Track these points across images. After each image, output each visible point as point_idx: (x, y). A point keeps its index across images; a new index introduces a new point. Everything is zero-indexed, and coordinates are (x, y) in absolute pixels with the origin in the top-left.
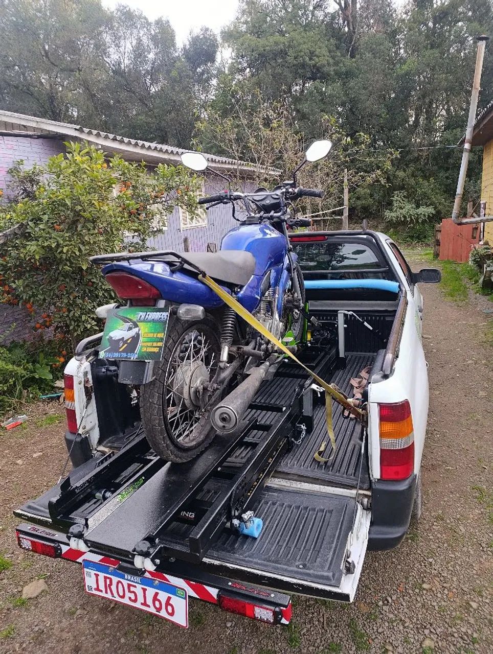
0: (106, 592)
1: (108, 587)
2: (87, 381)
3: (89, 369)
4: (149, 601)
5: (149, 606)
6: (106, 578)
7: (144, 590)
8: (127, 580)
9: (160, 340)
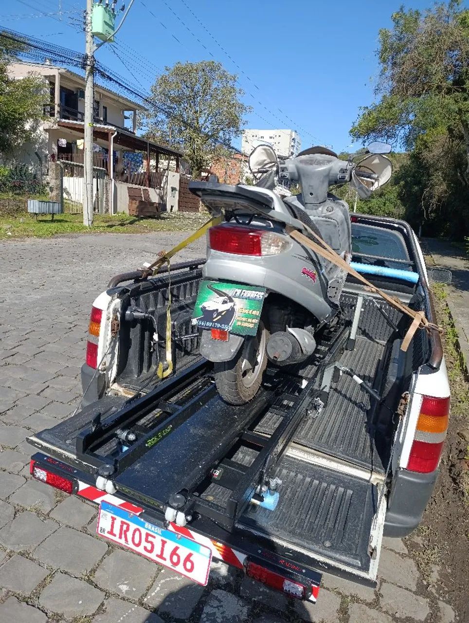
0: (120, 538)
1: (123, 533)
2: (115, 319)
3: (119, 306)
4: (167, 554)
5: (165, 559)
6: (123, 523)
7: (164, 543)
8: (147, 529)
9: (256, 317)
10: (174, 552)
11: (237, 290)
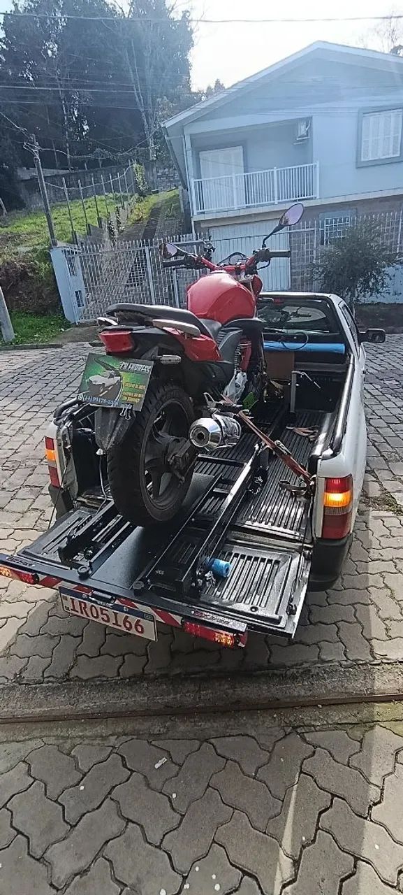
0: (82, 613)
1: (83, 609)
4: (121, 622)
5: (120, 626)
6: (80, 602)
7: (116, 614)
9: (141, 392)
10: (126, 620)
11: (124, 363)
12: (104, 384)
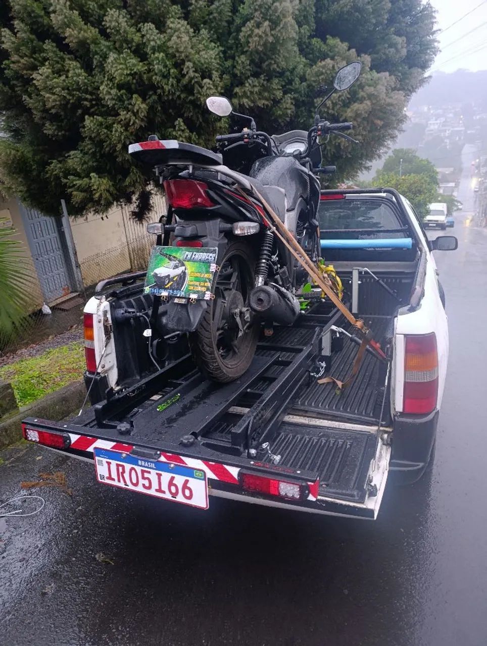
0: (119, 481)
1: (121, 475)
2: (106, 320)
3: (108, 308)
4: (165, 487)
5: (164, 492)
6: (118, 465)
7: (159, 475)
8: (141, 466)
10: (171, 483)
11: (187, 253)
12: (169, 275)
